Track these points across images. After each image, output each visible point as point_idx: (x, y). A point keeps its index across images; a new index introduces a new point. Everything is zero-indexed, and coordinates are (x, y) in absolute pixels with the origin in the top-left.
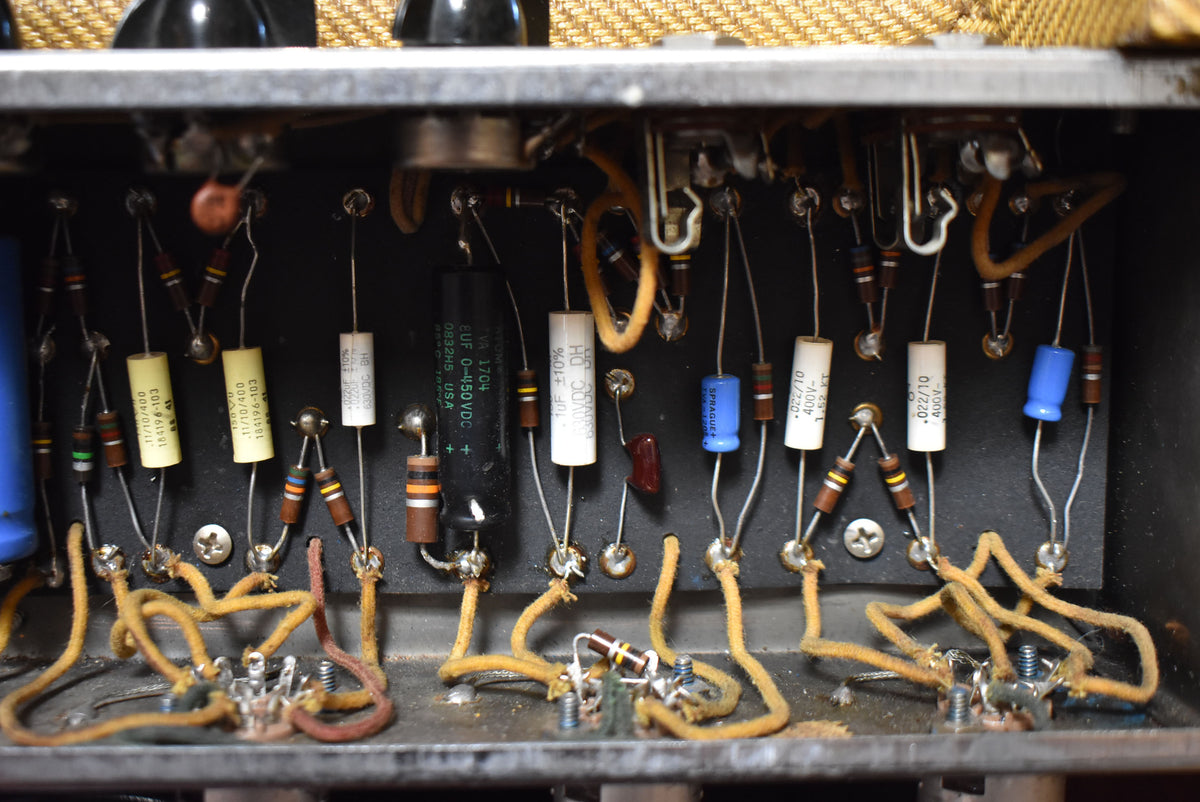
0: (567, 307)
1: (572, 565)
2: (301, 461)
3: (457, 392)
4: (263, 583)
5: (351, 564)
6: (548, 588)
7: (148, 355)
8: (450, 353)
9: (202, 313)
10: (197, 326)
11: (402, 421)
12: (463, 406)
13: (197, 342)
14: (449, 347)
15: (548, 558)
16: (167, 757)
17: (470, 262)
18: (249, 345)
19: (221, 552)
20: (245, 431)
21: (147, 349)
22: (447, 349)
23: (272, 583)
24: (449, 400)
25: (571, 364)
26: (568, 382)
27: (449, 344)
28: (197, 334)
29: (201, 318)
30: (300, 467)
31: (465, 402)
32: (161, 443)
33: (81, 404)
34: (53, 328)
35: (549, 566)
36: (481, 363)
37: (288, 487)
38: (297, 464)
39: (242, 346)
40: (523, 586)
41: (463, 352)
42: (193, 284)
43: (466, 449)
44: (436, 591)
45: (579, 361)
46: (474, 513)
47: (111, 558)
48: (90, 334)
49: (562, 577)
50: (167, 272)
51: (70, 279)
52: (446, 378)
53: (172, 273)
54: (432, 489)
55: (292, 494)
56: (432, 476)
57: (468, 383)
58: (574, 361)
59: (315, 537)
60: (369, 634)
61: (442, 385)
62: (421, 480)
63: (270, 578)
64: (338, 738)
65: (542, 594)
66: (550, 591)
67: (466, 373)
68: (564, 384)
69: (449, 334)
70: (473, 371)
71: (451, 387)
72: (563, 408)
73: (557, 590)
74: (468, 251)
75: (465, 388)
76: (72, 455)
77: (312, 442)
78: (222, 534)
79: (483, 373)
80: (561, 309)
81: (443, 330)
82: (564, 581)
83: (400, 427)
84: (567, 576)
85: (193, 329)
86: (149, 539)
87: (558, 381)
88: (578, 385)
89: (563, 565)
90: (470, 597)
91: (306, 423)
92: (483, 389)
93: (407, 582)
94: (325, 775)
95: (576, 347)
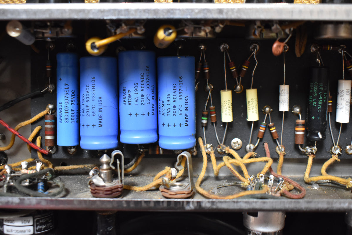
0: (344, 78)
1: (338, 151)
2: (265, 121)
3: (317, 102)
4: (252, 155)
5: (275, 150)
6: (332, 157)
7: (226, 90)
8: (316, 91)
9: (241, 79)
10: (239, 82)
11: (293, 110)
12: (319, 106)
13: (239, 87)
14: (316, 89)
15: (331, 149)
16: (264, 202)
17: (320, 65)
18: (253, 88)
19: (239, 146)
20: (253, 112)
21: (226, 88)
22: (315, 90)
23: (255, 155)
24: (315, 104)
25: (346, 95)
26: (345, 99)
27: (316, 88)
28: (239, 84)
29: (240, 80)
30: (264, 122)
31: (319, 105)
32: (229, 115)
33: (206, 104)
34: (199, 82)
35: (331, 151)
36: (325, 94)
37: (261, 128)
38: (263, 121)
39: (251, 88)
40: (323, 157)
41: (319, 90)
42: (239, 70)
43: (319, 118)
44: (299, 158)
45: (348, 94)
46: (319, 136)
47: (210, 147)
48: (209, 85)
49: (335, 154)
50: (233, 67)
51: (205, 69)
52: (313, 98)
53: (234, 68)
54: (303, 129)
55: (262, 130)
56: (304, 125)
57: (321, 99)
58: (347, 94)
59: (265, 142)
60: (280, 169)
61: (312, 100)
62: (301, 127)
63: (255, 154)
64: (297, 198)
65: (329, 159)
66: (332, 158)
67: (320, 97)
68: (344, 100)
69: (316, 85)
70: (323, 96)
71: (315, 100)
72: (343, 107)
73: (335, 158)
74: (320, 62)
75: (320, 101)
76: (201, 118)
77: (268, 115)
78: (240, 141)
79: (325, 97)
80: (342, 79)
81: (314, 84)
82: (336, 155)
83: (293, 111)
84: (337, 154)
85: (238, 83)
86: (221, 142)
87: (341, 99)
88: (348, 100)
89: (336, 151)
90: (310, 160)
91: (267, 110)
92: (324, 101)
93: (291, 155)
94: (307, 208)
95: (348, 90)
